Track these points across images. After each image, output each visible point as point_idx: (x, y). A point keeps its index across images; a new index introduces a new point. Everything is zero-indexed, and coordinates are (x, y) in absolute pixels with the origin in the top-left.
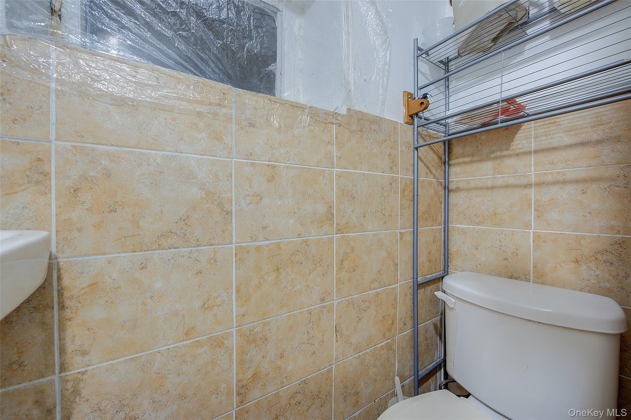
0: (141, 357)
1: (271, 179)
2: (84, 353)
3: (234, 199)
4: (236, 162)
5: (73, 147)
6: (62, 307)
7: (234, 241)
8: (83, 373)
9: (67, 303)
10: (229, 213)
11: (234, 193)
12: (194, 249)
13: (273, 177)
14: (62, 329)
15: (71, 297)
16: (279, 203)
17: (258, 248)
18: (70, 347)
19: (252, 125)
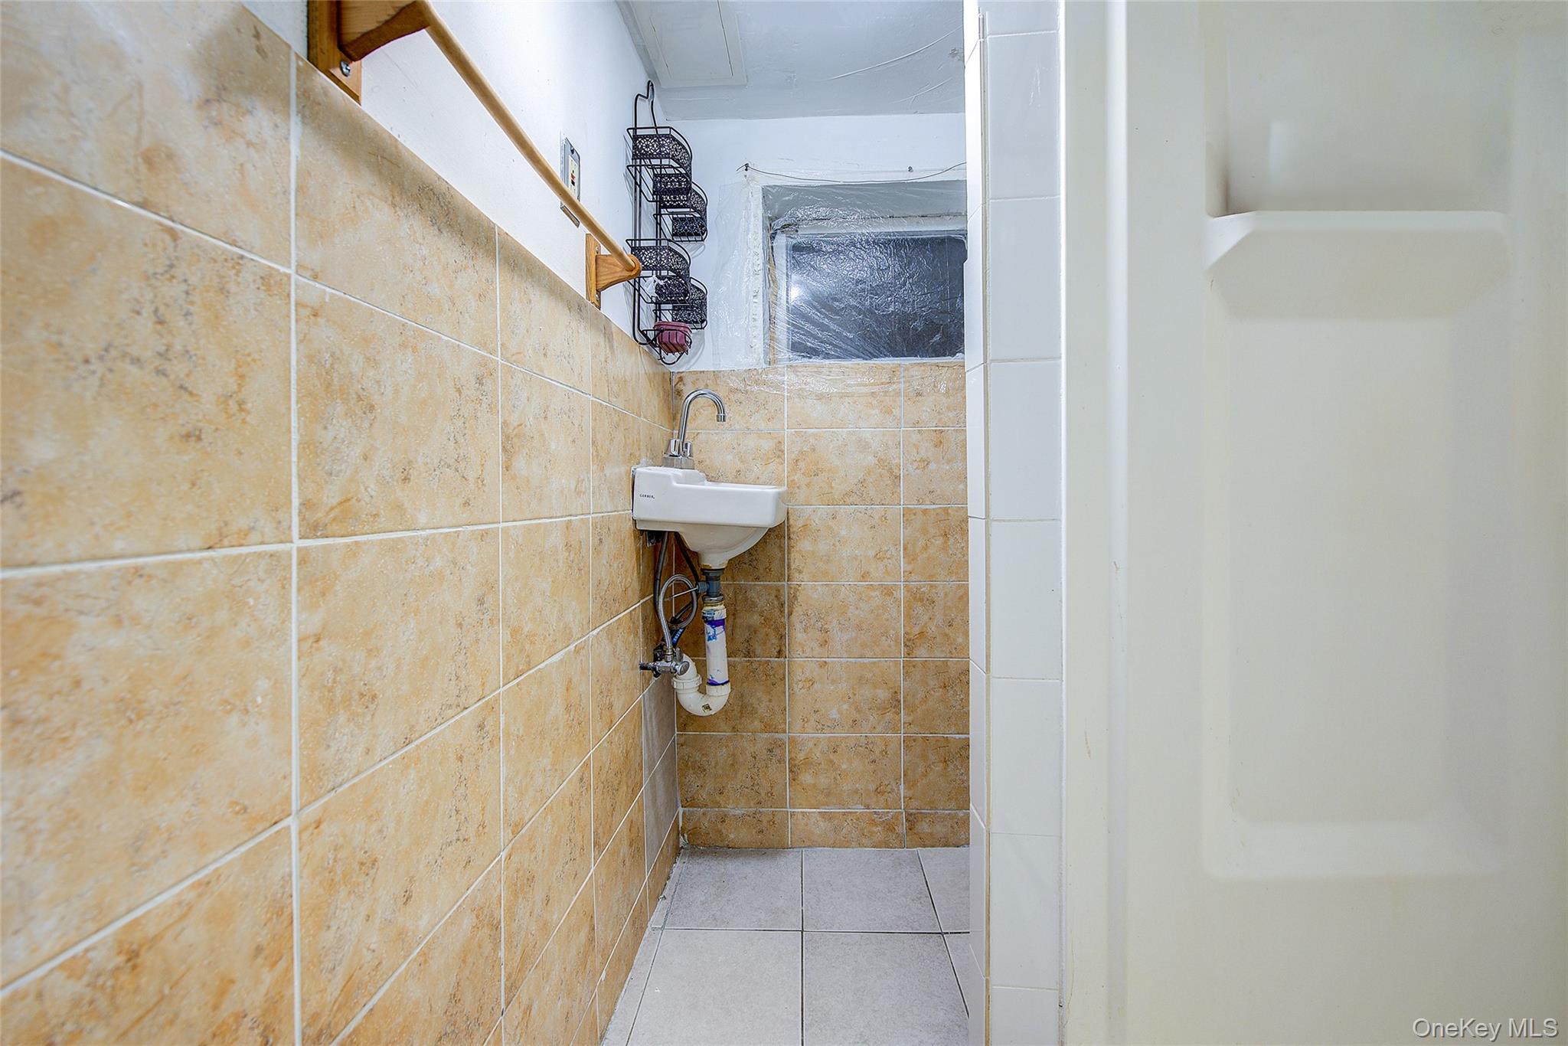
0: (832, 585)
1: (939, 444)
2: (800, 572)
3: (902, 464)
4: (903, 431)
5: (796, 432)
6: (789, 538)
7: (902, 503)
8: (800, 585)
9: (792, 536)
10: (898, 477)
11: (902, 459)
12: (869, 507)
13: (941, 442)
14: (789, 553)
15: (794, 533)
16: (948, 467)
17: (925, 511)
18: (793, 566)
19: (919, 394)
